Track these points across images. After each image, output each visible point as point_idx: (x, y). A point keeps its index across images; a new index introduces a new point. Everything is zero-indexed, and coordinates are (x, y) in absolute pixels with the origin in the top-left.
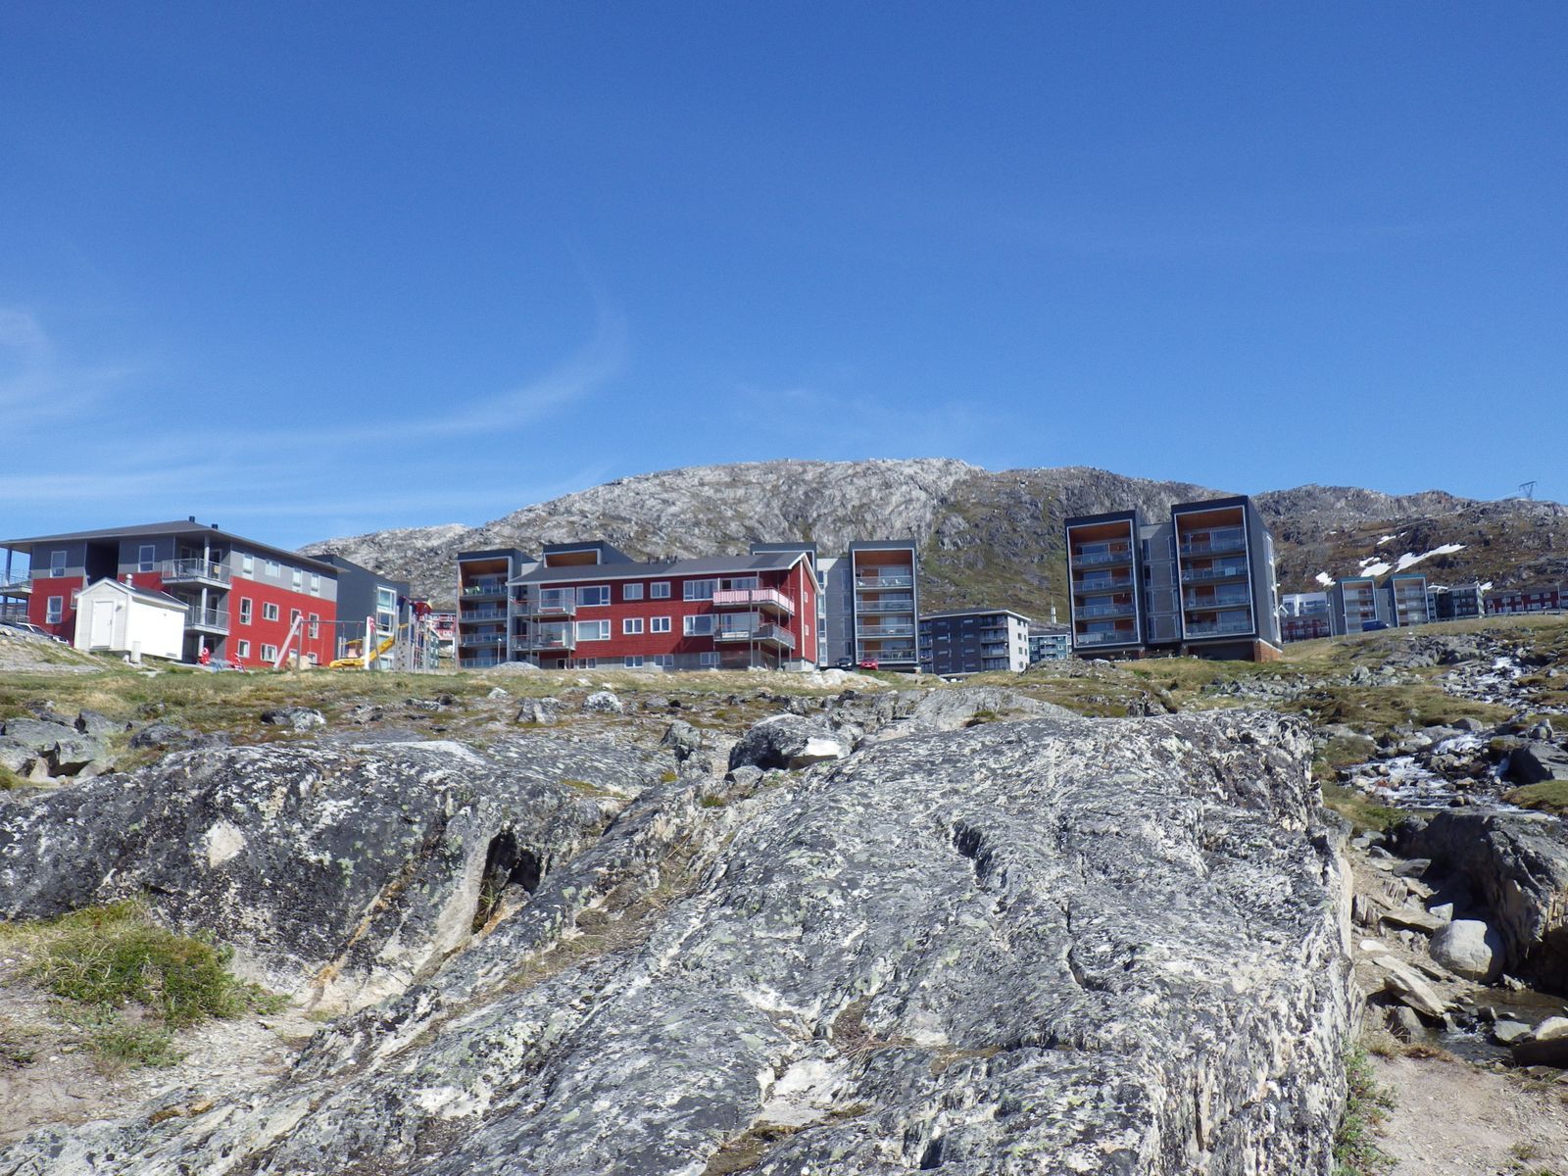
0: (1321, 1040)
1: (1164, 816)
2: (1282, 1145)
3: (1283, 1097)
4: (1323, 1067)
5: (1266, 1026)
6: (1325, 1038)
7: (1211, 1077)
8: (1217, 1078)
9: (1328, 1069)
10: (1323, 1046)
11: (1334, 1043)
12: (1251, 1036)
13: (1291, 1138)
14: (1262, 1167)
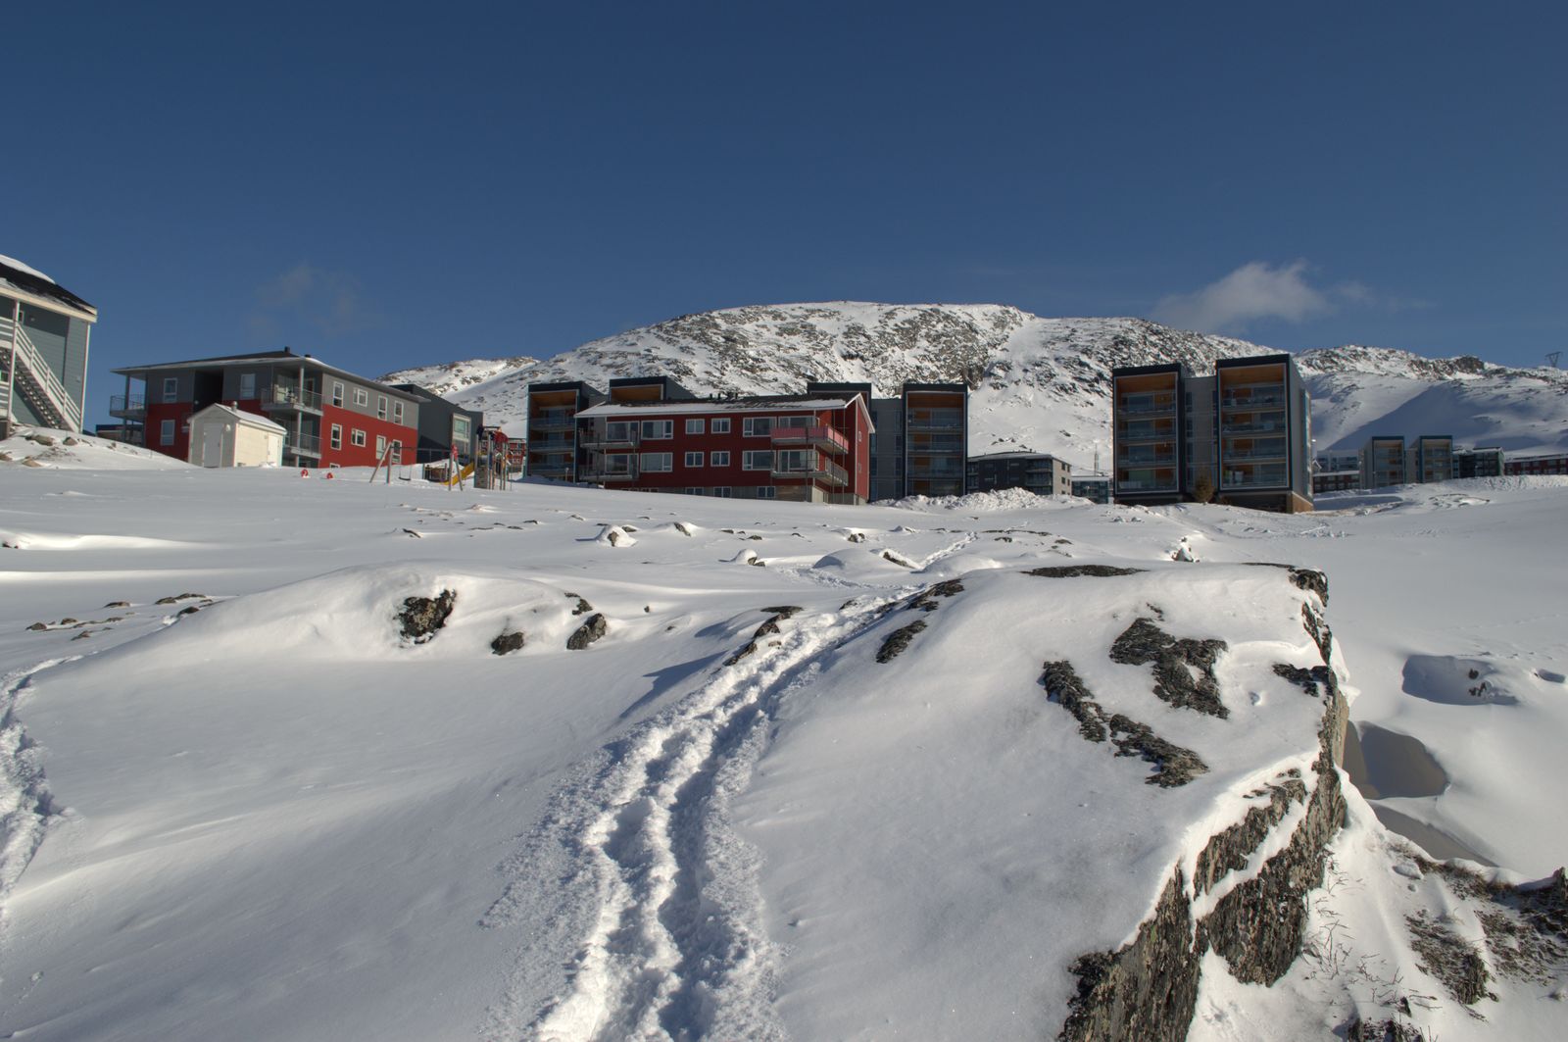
0: (1306, 834)
1: (1193, 654)
2: (1268, 907)
3: (1272, 873)
4: (1306, 854)
5: (1263, 820)
6: (1310, 832)
7: (1217, 855)
8: (1221, 856)
9: (1309, 856)
10: (1308, 839)
11: (1316, 838)
12: (1251, 827)
13: (1274, 904)
14: (1250, 923)
